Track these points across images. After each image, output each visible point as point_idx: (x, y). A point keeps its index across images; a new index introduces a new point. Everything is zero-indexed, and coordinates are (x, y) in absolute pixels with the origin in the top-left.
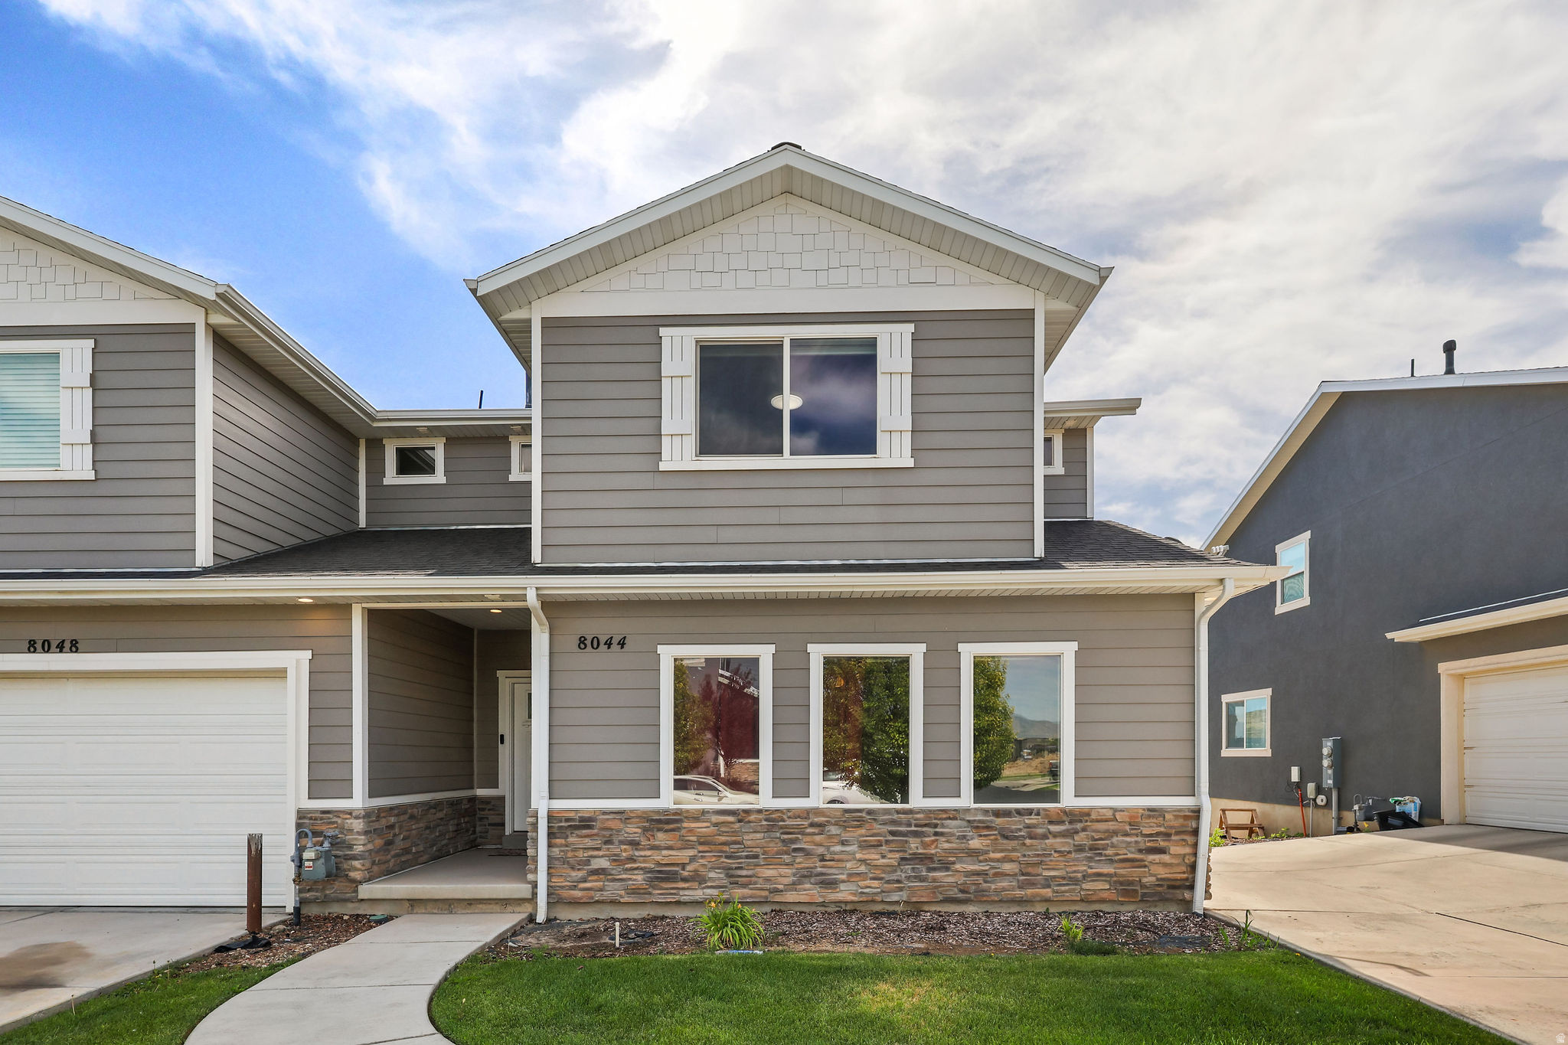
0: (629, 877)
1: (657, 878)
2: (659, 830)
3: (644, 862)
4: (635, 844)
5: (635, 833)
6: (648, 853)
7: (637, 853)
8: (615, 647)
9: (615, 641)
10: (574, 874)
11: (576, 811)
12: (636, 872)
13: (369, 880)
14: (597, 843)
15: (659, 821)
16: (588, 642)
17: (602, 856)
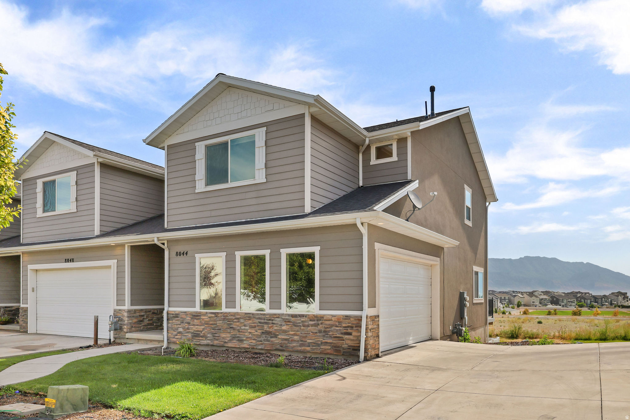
0: (187, 335)
1: (194, 336)
2: (195, 319)
3: (191, 330)
4: (189, 323)
5: (189, 320)
6: (192, 327)
7: (190, 327)
8: (185, 255)
9: (185, 253)
10: (174, 333)
11: (175, 311)
12: (189, 333)
13: (130, 332)
14: (179, 322)
15: (195, 316)
16: (178, 254)
17: (181, 327)
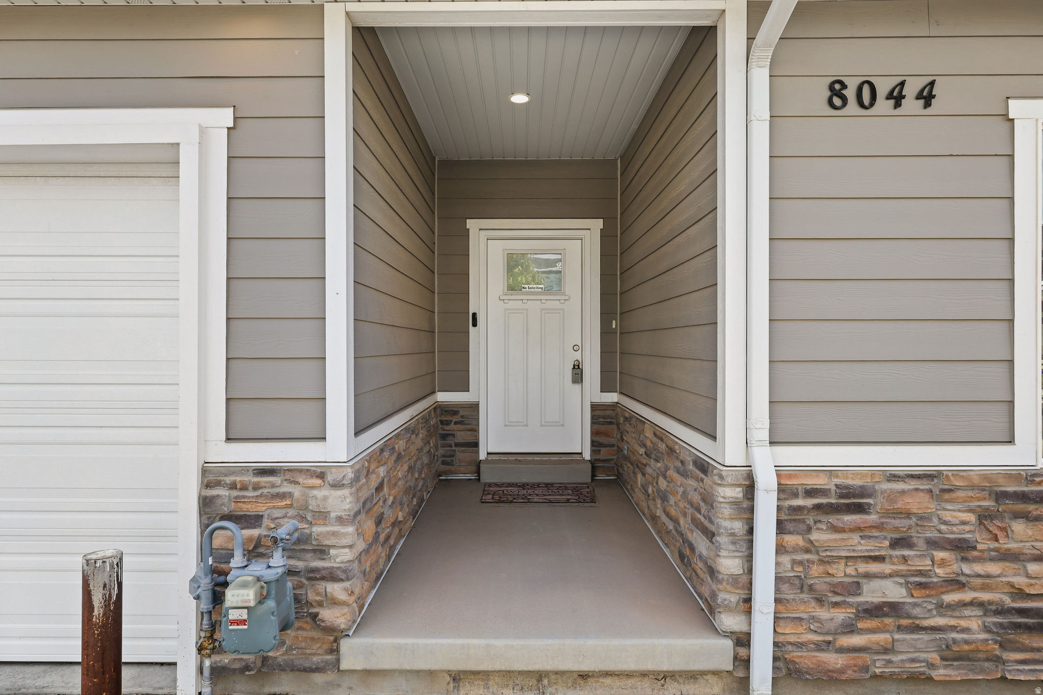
0: (953, 622)
1: (1017, 626)
2: (1017, 516)
3: (984, 588)
4: (962, 547)
5: (964, 523)
6: (993, 568)
7: (966, 569)
8: (911, 104)
9: (911, 90)
10: (823, 614)
11: (831, 473)
12: (967, 612)
13: (361, 625)
14: (882, 546)
15: (1023, 497)
16: (850, 93)
17: (891, 576)
